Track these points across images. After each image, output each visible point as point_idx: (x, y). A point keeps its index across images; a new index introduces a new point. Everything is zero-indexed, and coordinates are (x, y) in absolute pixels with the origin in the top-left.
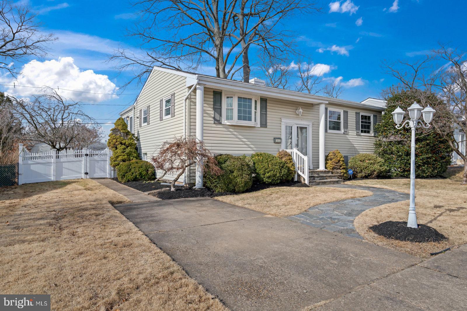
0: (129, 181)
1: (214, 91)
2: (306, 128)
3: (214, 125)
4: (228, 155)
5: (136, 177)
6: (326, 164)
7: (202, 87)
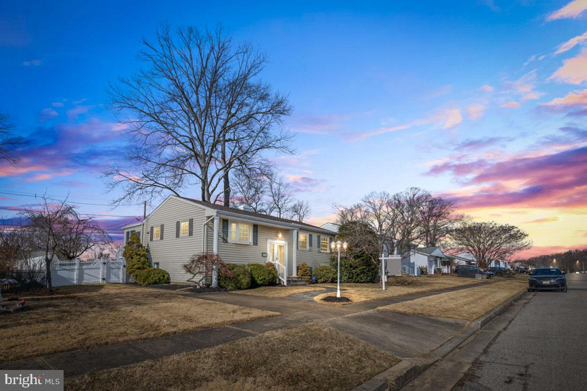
0: (150, 284)
1: (223, 220)
2: (284, 246)
3: (223, 243)
4: (234, 264)
5: (156, 282)
6: (297, 272)
7: (218, 218)
